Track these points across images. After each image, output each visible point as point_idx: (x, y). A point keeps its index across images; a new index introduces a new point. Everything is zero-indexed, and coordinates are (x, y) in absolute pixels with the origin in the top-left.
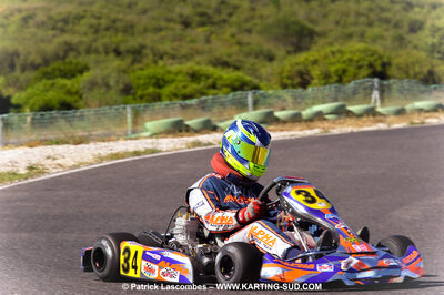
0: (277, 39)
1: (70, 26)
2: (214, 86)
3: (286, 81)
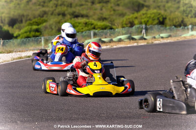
0: (129, 8)
1: (46, 4)
2: (94, 28)
3: (124, 25)
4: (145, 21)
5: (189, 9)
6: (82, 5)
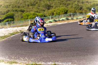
6: (24, 7)
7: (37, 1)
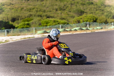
0: (76, 13)
1: (31, 10)
2: (59, 24)
3: (75, 23)
4: (86, 20)
5: (109, 14)
7: (68, 5)
